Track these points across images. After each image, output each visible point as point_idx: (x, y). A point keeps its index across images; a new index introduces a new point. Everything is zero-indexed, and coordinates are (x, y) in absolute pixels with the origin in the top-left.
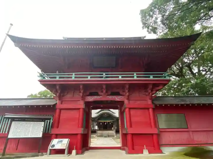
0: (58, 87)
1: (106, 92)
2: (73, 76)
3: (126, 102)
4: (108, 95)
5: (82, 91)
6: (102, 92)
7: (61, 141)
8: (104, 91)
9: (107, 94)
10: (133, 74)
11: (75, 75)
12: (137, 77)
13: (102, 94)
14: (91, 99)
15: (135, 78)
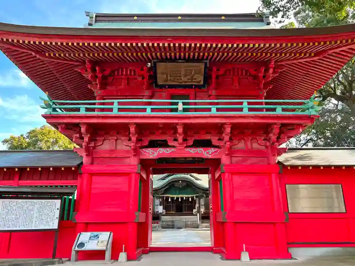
0: (83, 130)
1: (185, 140)
2: (116, 106)
3: (225, 160)
4: (187, 147)
5: (134, 139)
6: (176, 140)
7: (97, 236)
8: (180, 139)
9: (185, 145)
10: (241, 103)
11: (119, 104)
12: (250, 110)
13: (175, 144)
14: (152, 154)
15: (246, 112)
